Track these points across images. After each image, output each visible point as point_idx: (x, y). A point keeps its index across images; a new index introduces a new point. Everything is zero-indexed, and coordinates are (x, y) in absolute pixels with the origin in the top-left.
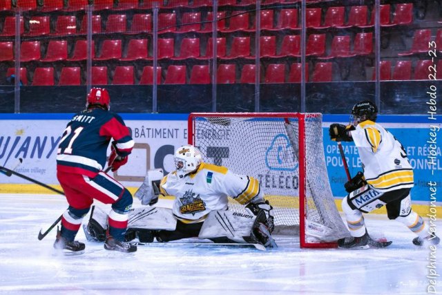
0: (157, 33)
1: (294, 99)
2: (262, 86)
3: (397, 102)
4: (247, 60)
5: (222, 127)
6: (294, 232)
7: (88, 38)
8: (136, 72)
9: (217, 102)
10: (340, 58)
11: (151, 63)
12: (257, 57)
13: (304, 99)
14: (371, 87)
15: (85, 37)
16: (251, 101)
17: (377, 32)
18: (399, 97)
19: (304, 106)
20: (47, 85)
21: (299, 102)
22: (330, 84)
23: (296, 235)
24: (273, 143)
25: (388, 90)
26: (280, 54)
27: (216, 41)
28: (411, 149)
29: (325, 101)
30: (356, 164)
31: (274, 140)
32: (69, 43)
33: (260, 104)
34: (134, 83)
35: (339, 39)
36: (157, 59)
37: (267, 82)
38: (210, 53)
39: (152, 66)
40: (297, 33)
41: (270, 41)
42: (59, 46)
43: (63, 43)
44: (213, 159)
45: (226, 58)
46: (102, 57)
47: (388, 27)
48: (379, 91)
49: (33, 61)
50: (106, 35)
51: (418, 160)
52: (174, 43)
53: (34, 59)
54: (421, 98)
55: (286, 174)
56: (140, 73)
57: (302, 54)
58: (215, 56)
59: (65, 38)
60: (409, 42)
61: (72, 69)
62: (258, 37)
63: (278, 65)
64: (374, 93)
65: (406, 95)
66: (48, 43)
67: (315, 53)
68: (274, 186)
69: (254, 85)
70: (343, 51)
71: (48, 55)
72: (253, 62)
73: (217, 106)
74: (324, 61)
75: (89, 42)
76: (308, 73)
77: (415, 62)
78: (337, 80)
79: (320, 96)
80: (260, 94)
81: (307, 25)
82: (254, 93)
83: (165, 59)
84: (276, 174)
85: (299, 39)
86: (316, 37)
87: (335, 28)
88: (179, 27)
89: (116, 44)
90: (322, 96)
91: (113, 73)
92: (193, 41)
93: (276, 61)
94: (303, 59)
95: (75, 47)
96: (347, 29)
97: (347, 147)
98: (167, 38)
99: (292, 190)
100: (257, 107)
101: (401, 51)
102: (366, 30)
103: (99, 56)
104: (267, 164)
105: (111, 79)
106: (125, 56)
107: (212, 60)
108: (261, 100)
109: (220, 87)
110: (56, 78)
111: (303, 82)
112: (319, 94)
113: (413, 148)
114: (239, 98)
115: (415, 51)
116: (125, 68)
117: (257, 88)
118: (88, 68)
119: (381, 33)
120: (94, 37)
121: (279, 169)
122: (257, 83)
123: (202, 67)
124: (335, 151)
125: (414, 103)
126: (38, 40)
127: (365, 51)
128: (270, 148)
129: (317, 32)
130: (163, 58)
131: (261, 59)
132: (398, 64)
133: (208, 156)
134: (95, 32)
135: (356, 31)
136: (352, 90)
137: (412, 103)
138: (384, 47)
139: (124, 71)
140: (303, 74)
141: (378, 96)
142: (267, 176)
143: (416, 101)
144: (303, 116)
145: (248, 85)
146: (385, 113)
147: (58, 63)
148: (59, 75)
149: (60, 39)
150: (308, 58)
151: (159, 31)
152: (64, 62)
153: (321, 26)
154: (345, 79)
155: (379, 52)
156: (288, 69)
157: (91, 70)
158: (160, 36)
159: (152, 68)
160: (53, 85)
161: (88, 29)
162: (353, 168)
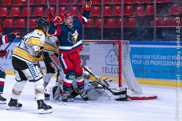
0: (58, 5)
1: (118, 34)
2: (104, 28)
3: (163, 36)
4: (98, 17)
5: (86, 46)
7: (28, 6)
9: (84, 35)
10: (139, 17)
12: (102, 16)
13: (122, 34)
14: (152, 30)
15: (26, 6)
16: (99, 35)
17: (155, 5)
18: (164, 34)
19: (122, 37)
20: (10, 27)
21: (120, 36)
22: (134, 28)
25: (159, 31)
26: (112, 14)
28: (169, 57)
29: (132, 35)
30: (145, 63)
31: (109, 52)
32: (20, 9)
33: (103, 36)
35: (139, 8)
37: (106, 27)
40: (119, 5)
41: (108, 9)
42: (16, 10)
43: (17, 9)
46: (34, 15)
47: (160, 3)
48: (155, 31)
49: (4, 16)
50: (36, 5)
51: (172, 62)
52: (66, 9)
53: (4, 15)
54: (174, 34)
55: (114, 67)
57: (122, 15)
59: (18, 6)
60: (169, 10)
61: (21, 20)
62: (102, 7)
63: (112, 19)
64: (153, 32)
65: (167, 33)
66: (10, 8)
67: (128, 14)
68: (109, 73)
69: (100, 28)
70: (140, 13)
71: (10, 14)
72: (100, 18)
73: (85, 37)
74: (132, 18)
75: (29, 9)
76: (124, 23)
77: (171, 19)
78: (137, 26)
79: (129, 33)
80: (103, 32)
81: (124, 2)
82: (101, 31)
84: (110, 67)
85: (120, 8)
86: (128, 7)
87: (137, 3)
88: (68, 2)
89: (41, 9)
90: (130, 33)
92: (74, 8)
93: (111, 17)
94: (122, 17)
95: (23, 11)
96: (142, 4)
97: (141, 56)
98: (63, 7)
99: (117, 74)
100: (102, 38)
101: (165, 13)
102: (150, 4)
103: (33, 15)
104: (106, 63)
106: (45, 15)
108: (103, 35)
109: (86, 29)
110: (14, 24)
111: (122, 27)
112: (129, 32)
113: (170, 56)
114: (94, 34)
115: (172, 14)
117: (102, 30)
118: (28, 20)
119: (157, 6)
120: (31, 6)
122: (102, 27)
124: (136, 57)
125: (171, 37)
126: (6, 7)
127: (149, 13)
128: (108, 56)
129: (129, 5)
131: (104, 17)
132: (164, 19)
134: (31, 4)
135: (146, 5)
136: (144, 31)
137: (169, 37)
138: (158, 12)
140: (122, 24)
141: (155, 33)
142: (106, 68)
143: (172, 35)
144: (121, 42)
145: (98, 28)
146: (158, 41)
147: (15, 17)
148: (15, 22)
149: (16, 7)
150: (124, 17)
151: (59, 4)
152: (17, 17)
153: (131, 2)
154: (141, 26)
155: (156, 14)
156: (116, 21)
157: (29, 21)
158: (59, 6)
160: (12, 27)
161: (28, 3)
162: (144, 65)
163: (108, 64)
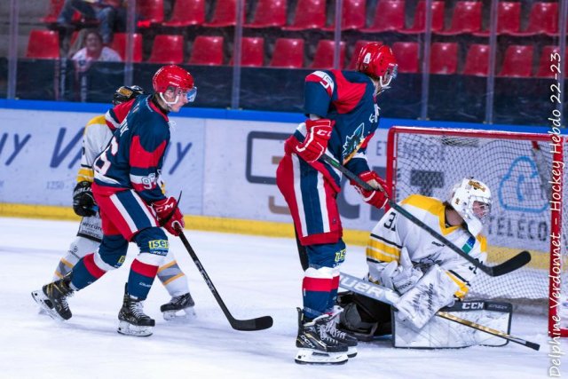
1: (546, 104)
2: (497, 80)
4: (476, 37)
6: (540, 309)
8: (306, 47)
9: (429, 103)
11: (331, 35)
12: (493, 33)
16: (479, 105)
23: (541, 315)
24: (511, 170)
26: (526, 30)
27: (430, 5)
31: (513, 165)
34: (303, 66)
36: (341, 29)
38: (420, 25)
39: (332, 39)
41: (512, 10)
44: (419, 188)
45: (445, 34)
46: (256, 23)
52: (366, 6)
53: (155, 21)
55: (529, 216)
56: (313, 50)
57: (561, 33)
58: (429, 29)
63: (523, 48)
68: (510, 235)
71: (174, 17)
72: (485, 41)
73: (429, 109)
80: (495, 95)
82: (485, 92)
83: (351, 30)
84: (514, 216)
89: (279, 3)
91: (272, 48)
92: (395, 4)
93: (519, 41)
94: (563, 40)
99: (538, 241)
100: (490, 114)
103: (252, 22)
104: (502, 202)
105: (270, 57)
107: (423, 35)
108: (495, 104)
109: (434, 79)
110: (186, 53)
114: (463, 100)
116: (291, 41)
117: (491, 86)
118: (236, 39)
121: (519, 209)
122: (491, 75)
123: (407, 45)
128: (507, 177)
130: (349, 27)
131: (498, 37)
133: (412, 184)
139: (290, 46)
142: (501, 219)
145: (476, 78)
147: (190, 28)
148: (191, 47)
152: (198, 28)
157: (240, 43)
159: (332, 43)
163: (506, 206)
